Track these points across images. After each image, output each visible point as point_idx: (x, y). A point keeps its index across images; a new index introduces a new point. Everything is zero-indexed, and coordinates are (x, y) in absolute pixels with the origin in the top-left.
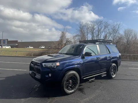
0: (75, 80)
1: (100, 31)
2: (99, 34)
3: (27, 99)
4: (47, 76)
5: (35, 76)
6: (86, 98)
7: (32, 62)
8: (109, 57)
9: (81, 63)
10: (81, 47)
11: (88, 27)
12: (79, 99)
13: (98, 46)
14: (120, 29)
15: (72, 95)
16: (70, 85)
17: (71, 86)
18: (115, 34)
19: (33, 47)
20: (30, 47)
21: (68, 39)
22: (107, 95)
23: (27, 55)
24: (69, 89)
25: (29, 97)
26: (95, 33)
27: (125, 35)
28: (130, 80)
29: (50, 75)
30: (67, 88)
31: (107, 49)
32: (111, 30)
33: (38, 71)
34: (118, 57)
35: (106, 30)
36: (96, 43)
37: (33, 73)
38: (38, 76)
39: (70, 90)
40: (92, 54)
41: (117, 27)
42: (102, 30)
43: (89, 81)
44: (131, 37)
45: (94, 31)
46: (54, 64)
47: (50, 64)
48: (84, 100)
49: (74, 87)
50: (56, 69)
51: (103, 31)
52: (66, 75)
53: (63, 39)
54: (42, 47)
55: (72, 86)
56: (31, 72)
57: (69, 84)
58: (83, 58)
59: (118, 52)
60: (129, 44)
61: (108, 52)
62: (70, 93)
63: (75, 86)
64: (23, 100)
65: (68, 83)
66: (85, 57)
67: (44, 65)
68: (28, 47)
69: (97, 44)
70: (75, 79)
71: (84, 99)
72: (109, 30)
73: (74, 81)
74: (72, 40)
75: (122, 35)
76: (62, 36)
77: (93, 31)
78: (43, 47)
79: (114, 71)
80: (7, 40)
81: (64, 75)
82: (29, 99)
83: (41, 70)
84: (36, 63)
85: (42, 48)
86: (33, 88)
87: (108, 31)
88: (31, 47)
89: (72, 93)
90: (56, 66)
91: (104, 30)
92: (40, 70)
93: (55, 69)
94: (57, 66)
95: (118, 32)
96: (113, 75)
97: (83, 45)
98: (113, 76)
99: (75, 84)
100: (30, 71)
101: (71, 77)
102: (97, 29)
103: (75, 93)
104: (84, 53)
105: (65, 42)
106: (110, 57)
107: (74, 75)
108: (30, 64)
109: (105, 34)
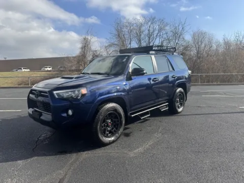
0: (118, 118)
1: (151, 36)
2: (151, 40)
3: (29, 160)
4: (65, 115)
5: (42, 118)
6: (138, 147)
7: (32, 92)
8: (172, 77)
9: (126, 88)
10: (125, 59)
11: (132, 28)
12: (126, 151)
13: (153, 57)
14: (185, 31)
15: (113, 145)
16: (109, 129)
17: (110, 131)
18: (177, 41)
19: (29, 70)
20: (24, 70)
21: (96, 51)
22: (173, 141)
23: (19, 85)
24: (107, 135)
25: (32, 157)
26: (143, 40)
27: (194, 43)
28: (207, 114)
29: (70, 112)
30: (104, 133)
31: (169, 64)
32: (170, 34)
33: (46, 107)
34: (187, 76)
35: (161, 34)
36: (151, 52)
37: (36, 111)
38: (47, 116)
39: (109, 137)
40: (145, 72)
41: (181, 29)
42: (155, 35)
43: (141, 119)
44: (203, 45)
45: (142, 36)
46: (77, 92)
47: (67, 92)
48: (135, 151)
49: (115, 131)
50: (81, 101)
51: (157, 35)
52: (101, 111)
53: (86, 52)
54: (46, 69)
55: (113, 129)
56: (31, 110)
57: (108, 126)
58: (129, 78)
59: (187, 68)
60: (199, 58)
61: (171, 69)
62: (109, 142)
63: (117, 129)
64: (20, 162)
65: (104, 125)
66: (133, 77)
67: (56, 93)
68: (19, 70)
69: (152, 54)
70: (116, 117)
71: (135, 149)
72: (167, 33)
73: (115, 122)
74: (104, 54)
75: (188, 43)
76: (85, 46)
77: (140, 35)
78: (49, 69)
79: (180, 101)
81: (97, 111)
82: (32, 159)
83: (51, 104)
84: (41, 92)
85: (48, 71)
86: (38, 140)
87: (165, 36)
88: (26, 70)
89: (113, 142)
90: (80, 95)
91: (159, 34)
92: (49, 104)
93: (79, 100)
94: (83, 95)
95: (181, 37)
96: (179, 107)
97: (128, 56)
98: (180, 110)
99: (116, 126)
100: (29, 108)
101: (110, 114)
102: (147, 32)
103: (119, 141)
104: (130, 71)
105: (91, 57)
106: (174, 77)
107: (115, 110)
108: (29, 95)
109: (161, 40)
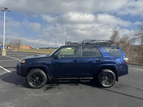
80: (71, 42)
94: (23, 63)
106: (99, 61)
